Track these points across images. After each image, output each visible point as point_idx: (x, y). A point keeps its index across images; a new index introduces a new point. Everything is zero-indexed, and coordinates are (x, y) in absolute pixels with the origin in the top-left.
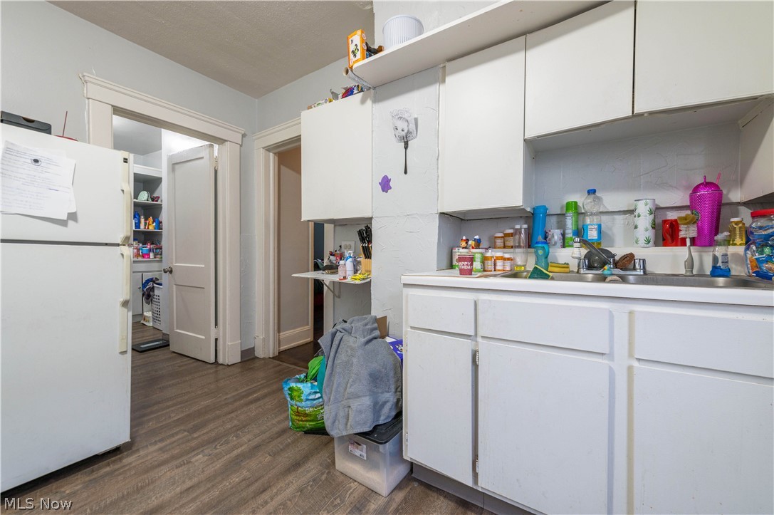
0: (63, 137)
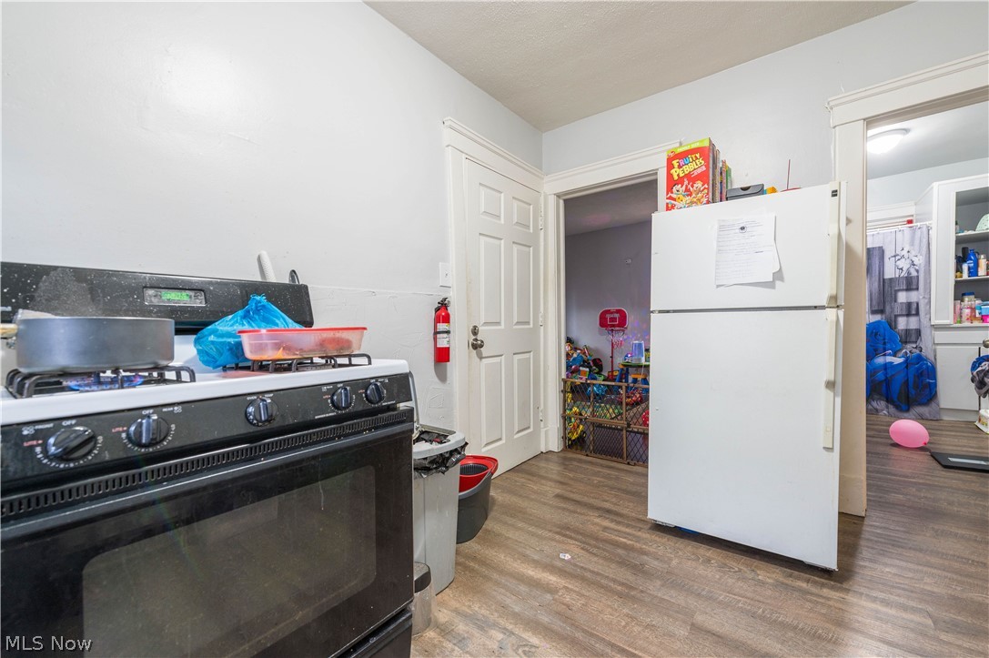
0: (788, 190)
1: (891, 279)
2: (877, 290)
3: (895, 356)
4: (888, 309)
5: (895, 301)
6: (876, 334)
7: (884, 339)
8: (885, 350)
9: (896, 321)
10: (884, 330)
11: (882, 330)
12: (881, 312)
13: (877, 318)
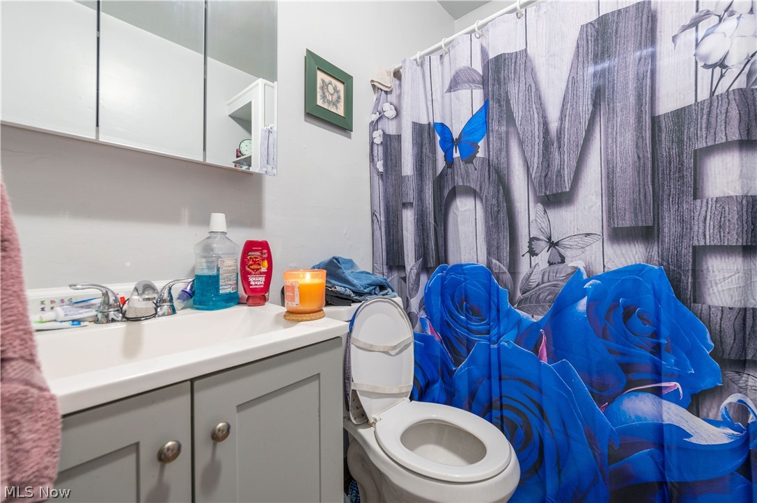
1: (680, 115)
2: (631, 157)
3: (694, 403)
4: (669, 227)
5: (697, 193)
6: (628, 314)
7: (656, 334)
8: (658, 374)
9: (697, 273)
10: (658, 299)
11: (649, 299)
12: (647, 234)
13: (631, 255)
